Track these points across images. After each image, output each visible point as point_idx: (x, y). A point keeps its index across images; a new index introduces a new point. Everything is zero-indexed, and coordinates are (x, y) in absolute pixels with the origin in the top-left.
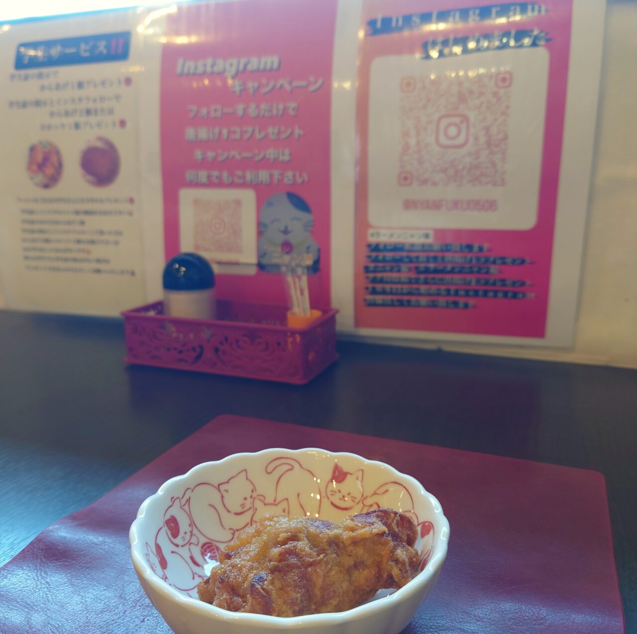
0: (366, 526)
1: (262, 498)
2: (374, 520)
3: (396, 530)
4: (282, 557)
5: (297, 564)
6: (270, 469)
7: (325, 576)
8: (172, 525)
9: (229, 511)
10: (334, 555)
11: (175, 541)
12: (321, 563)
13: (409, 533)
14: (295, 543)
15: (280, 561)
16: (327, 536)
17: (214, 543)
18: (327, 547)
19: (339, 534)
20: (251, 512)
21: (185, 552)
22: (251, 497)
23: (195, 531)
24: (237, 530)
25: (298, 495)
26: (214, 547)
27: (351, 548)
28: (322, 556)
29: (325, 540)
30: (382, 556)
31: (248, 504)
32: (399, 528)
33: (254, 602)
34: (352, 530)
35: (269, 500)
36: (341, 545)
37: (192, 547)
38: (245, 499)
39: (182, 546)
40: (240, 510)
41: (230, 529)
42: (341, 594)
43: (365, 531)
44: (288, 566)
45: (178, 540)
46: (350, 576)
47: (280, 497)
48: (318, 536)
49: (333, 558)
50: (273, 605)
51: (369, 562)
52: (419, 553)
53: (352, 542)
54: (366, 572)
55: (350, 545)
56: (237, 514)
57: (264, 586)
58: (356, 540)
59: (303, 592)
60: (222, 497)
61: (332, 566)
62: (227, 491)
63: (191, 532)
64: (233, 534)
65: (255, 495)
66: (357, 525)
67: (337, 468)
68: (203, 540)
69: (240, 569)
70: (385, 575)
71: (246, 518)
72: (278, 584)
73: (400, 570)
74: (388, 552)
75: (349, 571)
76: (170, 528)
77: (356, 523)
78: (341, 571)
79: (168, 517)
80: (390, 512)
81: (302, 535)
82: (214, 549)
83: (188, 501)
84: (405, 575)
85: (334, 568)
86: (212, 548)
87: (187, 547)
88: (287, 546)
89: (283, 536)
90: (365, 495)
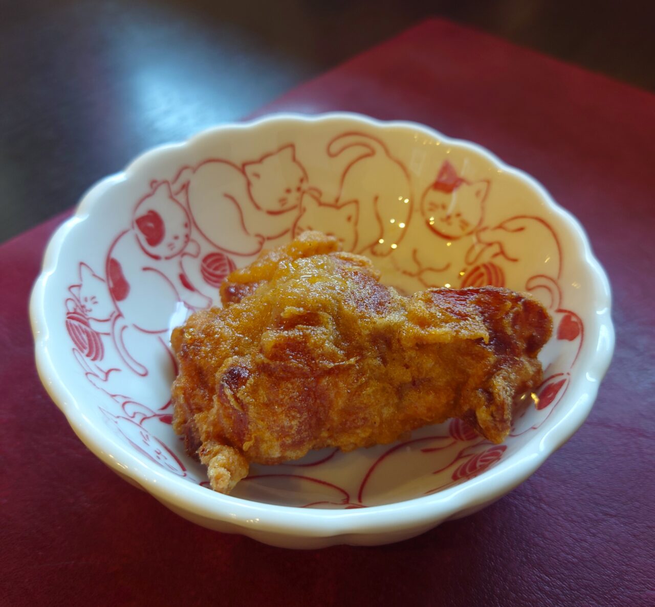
0: (451, 320)
1: (316, 194)
2: (470, 309)
3: (509, 331)
4: (279, 351)
5: (302, 369)
6: (335, 148)
7: (352, 395)
8: (151, 225)
9: (258, 207)
10: (377, 362)
11: (153, 250)
12: (350, 371)
13: (534, 334)
14: (310, 330)
15: (274, 357)
16: (371, 326)
17: (226, 255)
18: (367, 344)
19: (396, 324)
20: (294, 214)
21: (171, 269)
22: (299, 189)
23: (195, 235)
24: (269, 238)
25: (376, 199)
26: (226, 261)
27: (413, 353)
28: (352, 360)
29: (367, 332)
30: (469, 376)
31: (292, 199)
32: (517, 327)
33: (221, 412)
34: (423, 323)
35: (328, 197)
36: (395, 346)
37: (187, 261)
38: (288, 191)
39: (167, 258)
40: (276, 207)
41: (258, 235)
42: (377, 425)
43: (444, 331)
44: (286, 369)
45: (160, 249)
46: (401, 398)
47: (345, 196)
48: (355, 322)
49: (375, 366)
50: (249, 426)
51: (441, 382)
52: (544, 368)
53: (417, 345)
54: (431, 397)
55: (411, 348)
56: (272, 213)
57: (238, 395)
58: (425, 343)
59: (303, 419)
60: (249, 184)
61: (370, 378)
62: (257, 175)
63: (187, 236)
64: (261, 244)
65: (305, 186)
66: (432, 316)
67: (446, 168)
68: (207, 249)
69: (217, 343)
70: (466, 408)
71: (286, 220)
72: (263, 396)
73: (492, 415)
74: (480, 373)
75: (400, 391)
76: (145, 230)
77: (433, 310)
78: (384, 389)
79: (142, 211)
80: (507, 298)
81: (326, 317)
82: (224, 265)
83: (185, 187)
84: (499, 426)
85: (371, 382)
86: (221, 262)
87: (175, 260)
88: (290, 333)
89: (290, 310)
90: (484, 225)
